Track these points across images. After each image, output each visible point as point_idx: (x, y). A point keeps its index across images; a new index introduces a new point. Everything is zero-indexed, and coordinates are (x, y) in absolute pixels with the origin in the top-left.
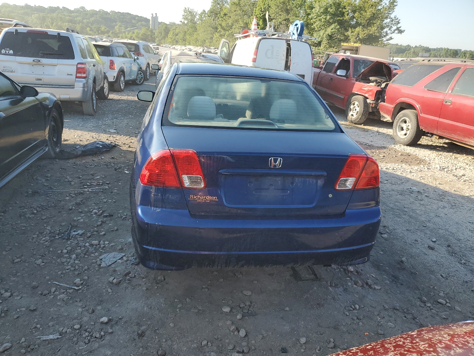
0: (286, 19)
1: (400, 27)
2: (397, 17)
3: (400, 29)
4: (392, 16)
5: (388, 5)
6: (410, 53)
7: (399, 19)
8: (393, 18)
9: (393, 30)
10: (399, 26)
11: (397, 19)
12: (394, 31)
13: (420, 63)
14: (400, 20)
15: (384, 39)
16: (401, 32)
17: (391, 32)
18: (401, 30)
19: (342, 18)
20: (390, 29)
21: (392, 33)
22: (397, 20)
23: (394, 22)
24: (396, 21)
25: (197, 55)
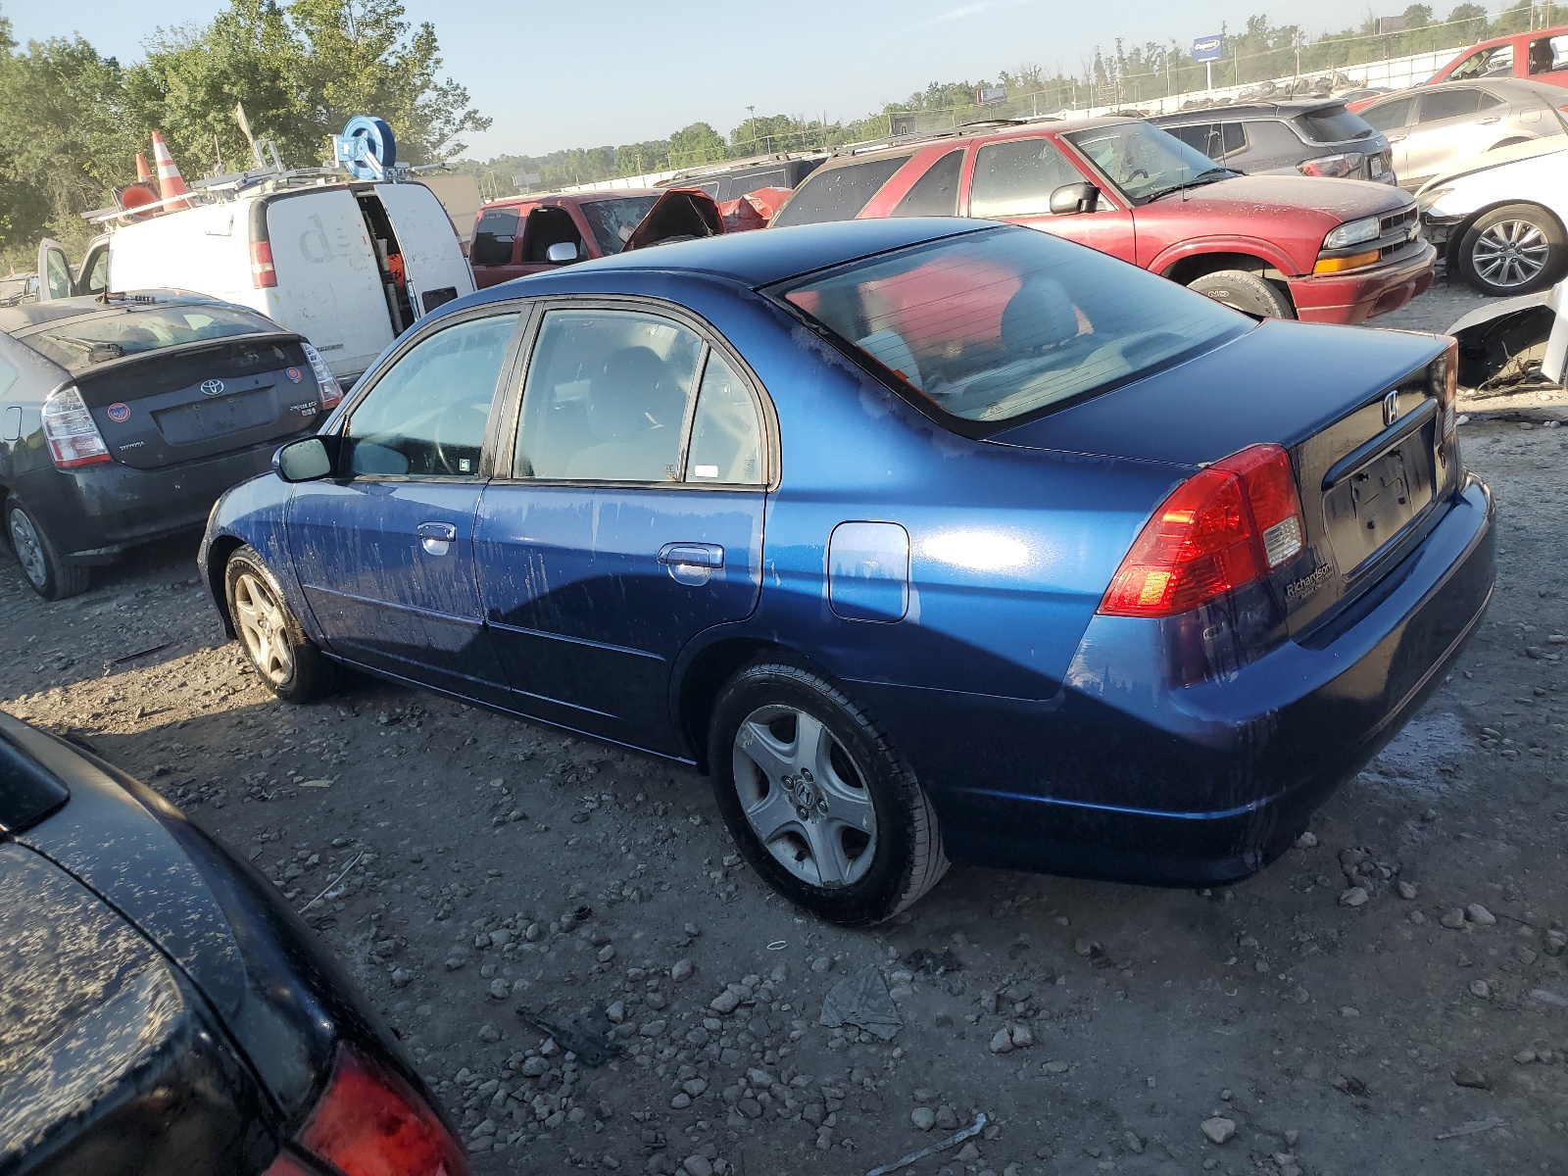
0: (66, 146)
1: (476, 112)
2: (455, 83)
3: (477, 116)
4: (439, 78)
5: (412, 49)
6: (486, 181)
7: (462, 87)
8: (445, 87)
9: (457, 122)
10: (470, 106)
11: (457, 87)
12: (462, 122)
13: (830, 165)
14: (465, 89)
15: (443, 150)
16: (481, 124)
17: (454, 128)
18: (481, 119)
19: (282, 111)
20: (448, 122)
21: (457, 131)
22: (459, 91)
23: (450, 97)
24: (455, 93)
25: (107, 302)
